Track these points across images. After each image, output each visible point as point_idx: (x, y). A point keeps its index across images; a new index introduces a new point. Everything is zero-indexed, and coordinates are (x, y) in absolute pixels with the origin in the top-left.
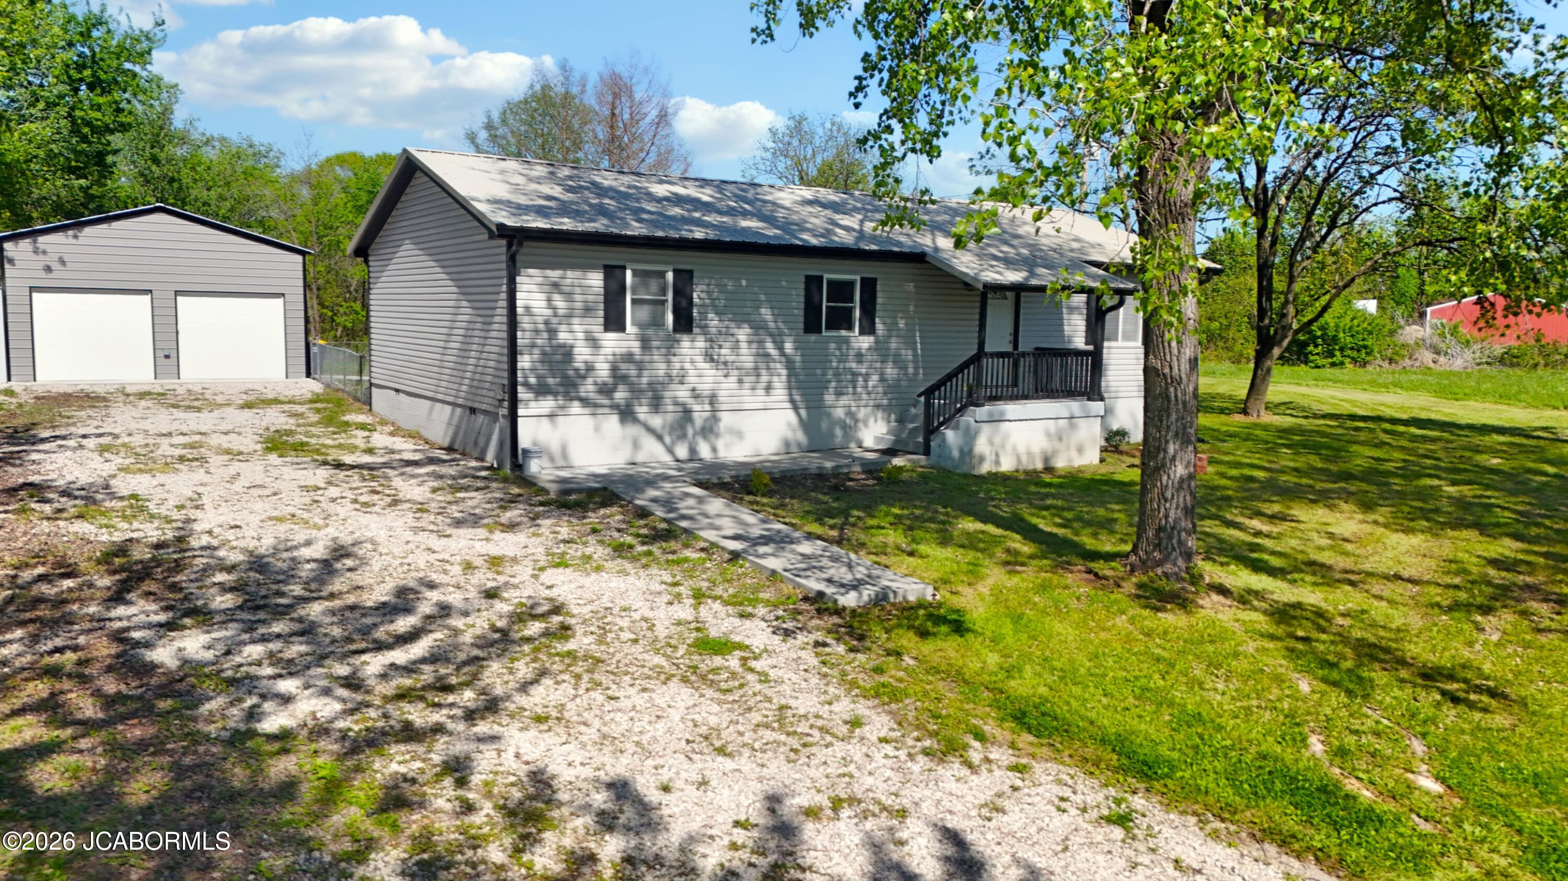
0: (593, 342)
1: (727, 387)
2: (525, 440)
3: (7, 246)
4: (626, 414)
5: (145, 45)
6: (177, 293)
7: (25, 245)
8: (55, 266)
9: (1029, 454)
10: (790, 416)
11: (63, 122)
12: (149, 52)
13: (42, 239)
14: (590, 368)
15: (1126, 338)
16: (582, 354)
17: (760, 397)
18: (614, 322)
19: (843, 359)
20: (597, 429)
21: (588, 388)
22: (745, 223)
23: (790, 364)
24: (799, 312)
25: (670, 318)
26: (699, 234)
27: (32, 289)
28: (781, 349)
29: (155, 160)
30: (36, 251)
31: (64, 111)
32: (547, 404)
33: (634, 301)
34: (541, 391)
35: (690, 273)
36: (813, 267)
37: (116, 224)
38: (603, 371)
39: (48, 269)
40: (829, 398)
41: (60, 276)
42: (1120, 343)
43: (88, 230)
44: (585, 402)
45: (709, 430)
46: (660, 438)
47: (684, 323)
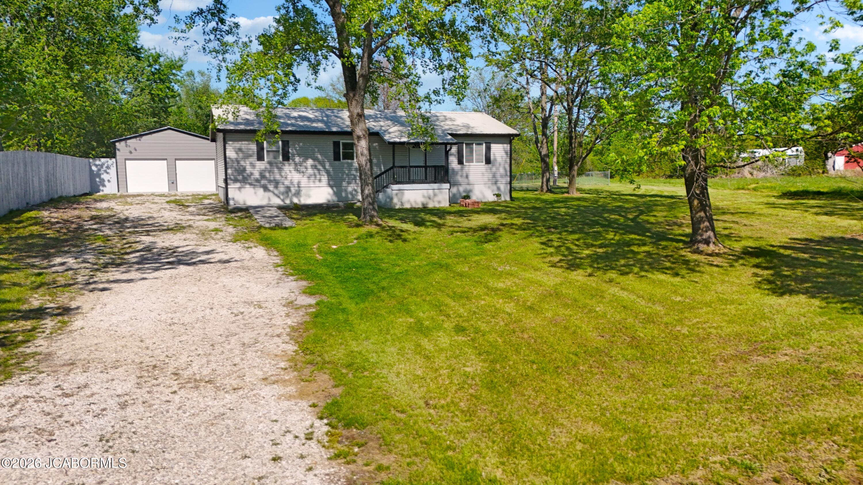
0: (253, 166)
1: (304, 181)
2: (230, 196)
3: (117, 144)
4: (266, 189)
5: (180, 63)
6: (176, 159)
7: (123, 143)
8: (133, 151)
9: (415, 202)
10: (330, 190)
11: (148, 97)
12: (182, 66)
13: (128, 141)
14: (252, 174)
15: (478, 161)
16: (249, 169)
17: (317, 184)
18: (260, 158)
19: (350, 170)
20: (255, 193)
21: (251, 180)
22: (315, 125)
23: (328, 172)
24: (331, 154)
25: (281, 157)
26: (290, 128)
27: (126, 159)
28: (324, 167)
29: (200, 107)
30: (126, 146)
31: (147, 91)
32: (238, 185)
33: (268, 151)
34: (236, 181)
35: (288, 142)
36: (336, 139)
37: (154, 135)
38: (257, 175)
39: (131, 152)
40: (345, 184)
41: (135, 155)
42: (474, 163)
43: (144, 138)
44: (251, 184)
45: (298, 194)
46: (279, 197)
47: (286, 157)
